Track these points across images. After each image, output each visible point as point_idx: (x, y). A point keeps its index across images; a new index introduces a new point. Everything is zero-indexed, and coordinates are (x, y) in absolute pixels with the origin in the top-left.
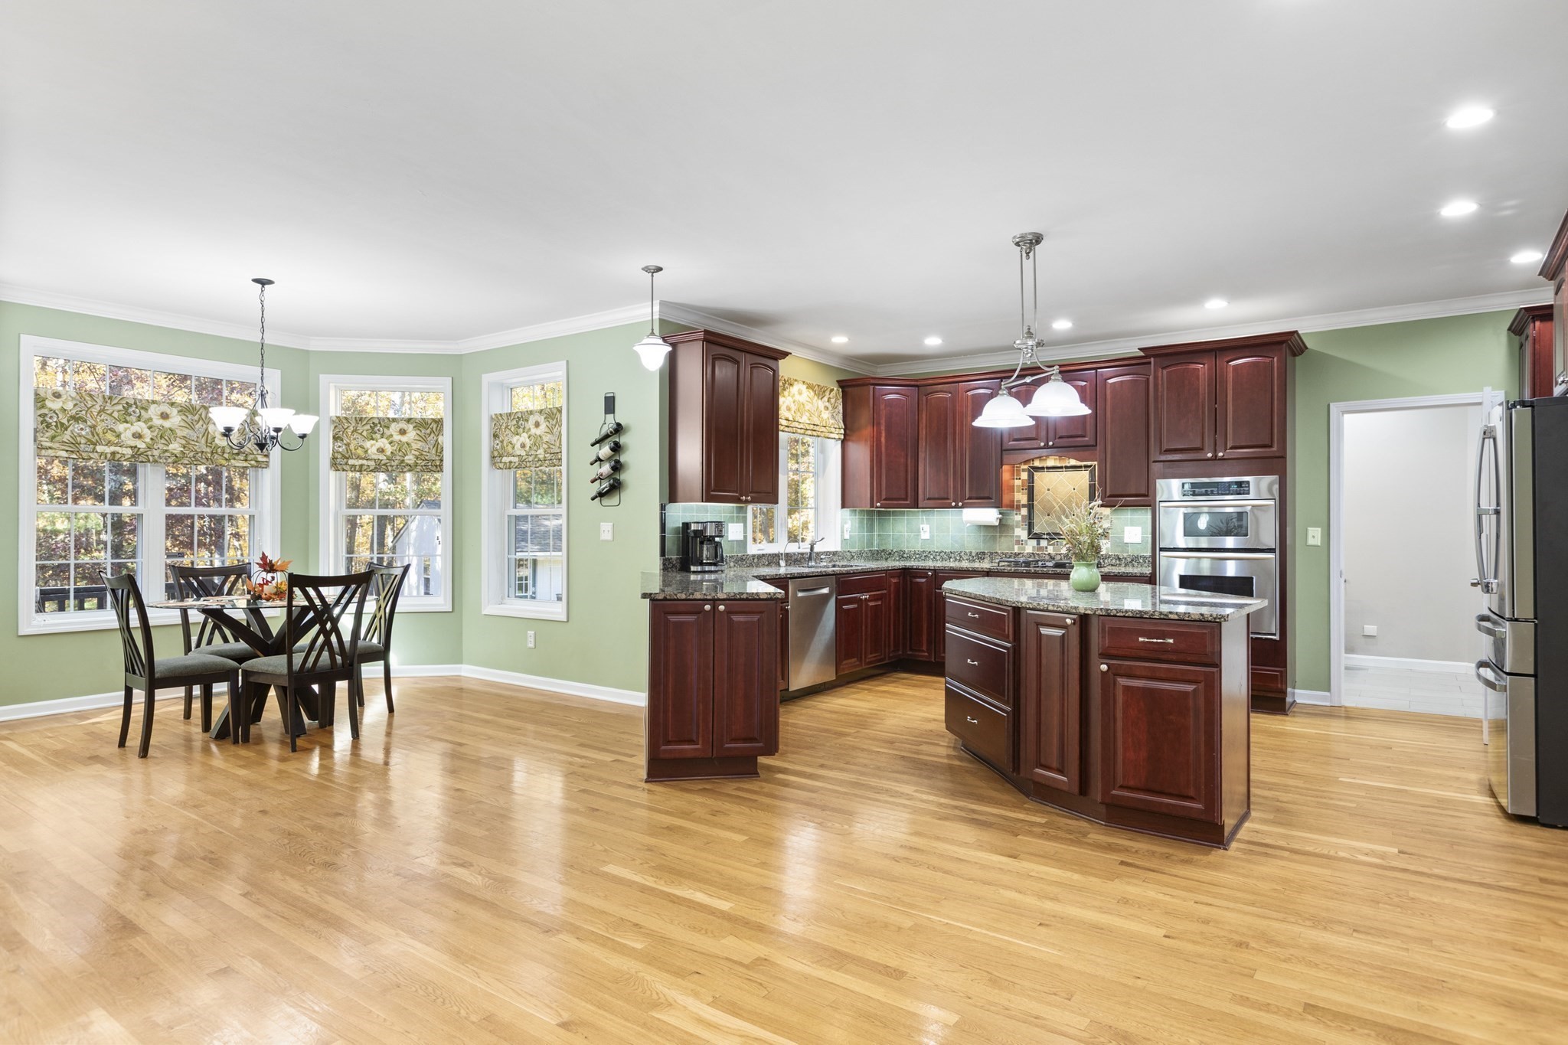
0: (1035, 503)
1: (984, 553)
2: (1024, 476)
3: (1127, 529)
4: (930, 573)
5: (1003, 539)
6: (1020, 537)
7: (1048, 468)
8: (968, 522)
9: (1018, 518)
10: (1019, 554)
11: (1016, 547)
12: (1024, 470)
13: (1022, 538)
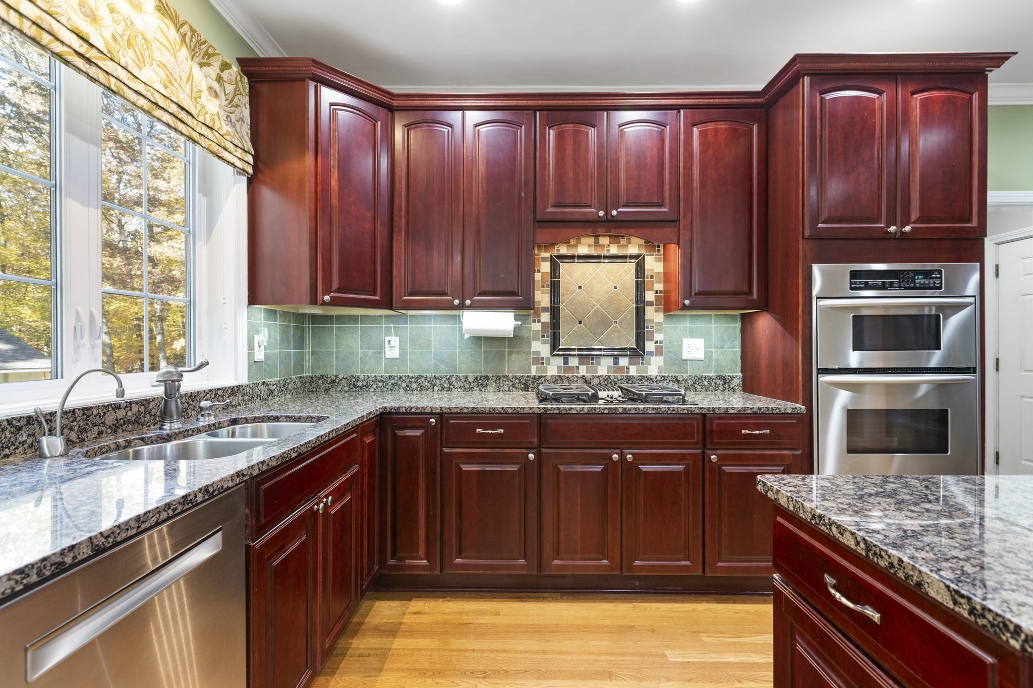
0: (561, 306)
1: (487, 378)
2: (546, 267)
3: (686, 341)
4: (432, 420)
5: (514, 357)
6: (539, 353)
7: (580, 257)
8: (468, 331)
9: (537, 327)
10: (540, 377)
11: (534, 368)
12: (544, 259)
13: (542, 355)
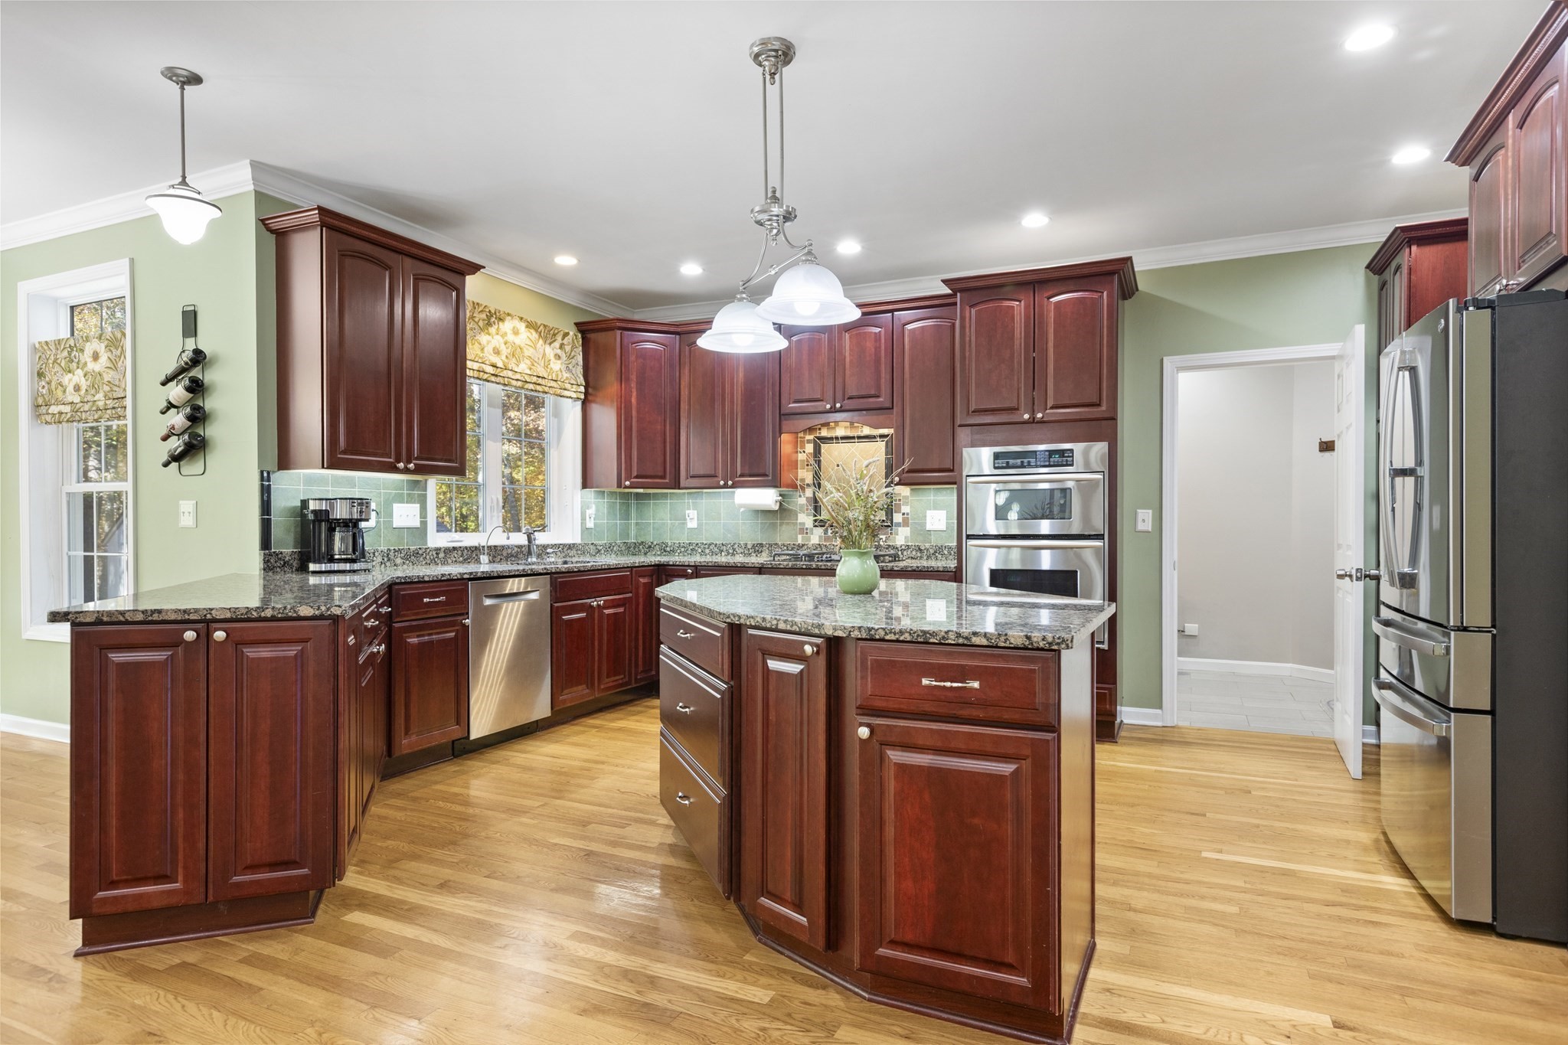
0: (822, 481)
1: (761, 545)
2: (810, 448)
3: (929, 513)
4: (689, 571)
5: (784, 527)
6: (804, 524)
7: (837, 438)
8: (741, 506)
9: (802, 501)
10: (803, 545)
11: (800, 537)
12: (809, 441)
13: (806, 526)
